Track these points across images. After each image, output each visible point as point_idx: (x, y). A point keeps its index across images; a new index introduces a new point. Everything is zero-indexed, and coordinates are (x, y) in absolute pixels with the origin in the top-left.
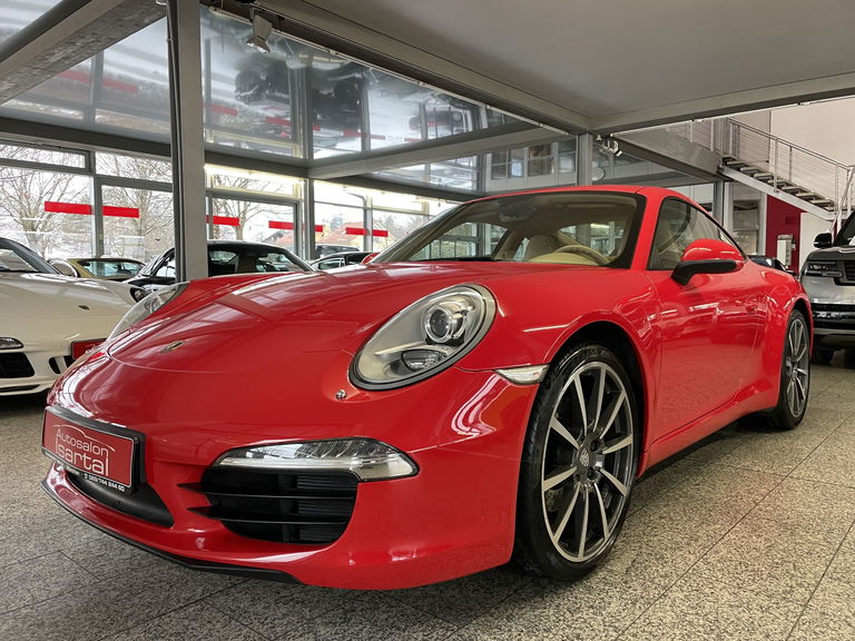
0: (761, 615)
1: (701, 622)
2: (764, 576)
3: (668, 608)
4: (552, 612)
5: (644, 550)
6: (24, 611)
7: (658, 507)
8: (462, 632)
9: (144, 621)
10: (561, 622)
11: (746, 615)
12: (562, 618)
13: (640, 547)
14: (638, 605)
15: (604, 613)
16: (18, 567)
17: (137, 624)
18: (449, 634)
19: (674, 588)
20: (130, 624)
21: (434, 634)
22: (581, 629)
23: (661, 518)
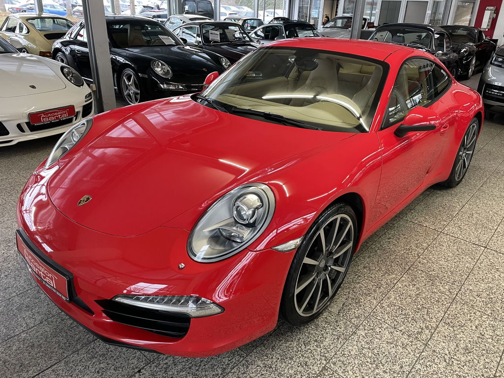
0: (401, 351)
1: (370, 355)
2: (410, 319)
3: (355, 343)
4: (295, 345)
5: (350, 296)
6: (23, 335)
7: (364, 257)
8: (248, 358)
9: (86, 344)
10: (299, 352)
11: (393, 350)
12: (300, 349)
13: (349, 293)
14: (340, 340)
15: (322, 345)
16: (16, 299)
17: (82, 347)
18: (241, 359)
19: (361, 327)
20: (79, 347)
21: (234, 360)
22: (308, 358)
23: (365, 267)
